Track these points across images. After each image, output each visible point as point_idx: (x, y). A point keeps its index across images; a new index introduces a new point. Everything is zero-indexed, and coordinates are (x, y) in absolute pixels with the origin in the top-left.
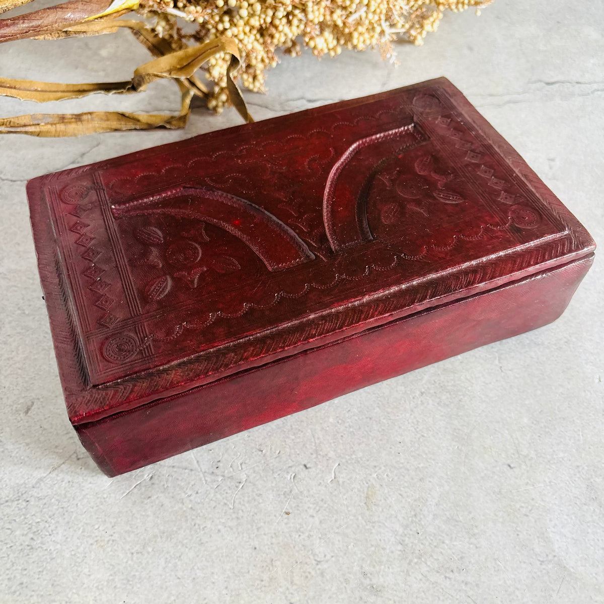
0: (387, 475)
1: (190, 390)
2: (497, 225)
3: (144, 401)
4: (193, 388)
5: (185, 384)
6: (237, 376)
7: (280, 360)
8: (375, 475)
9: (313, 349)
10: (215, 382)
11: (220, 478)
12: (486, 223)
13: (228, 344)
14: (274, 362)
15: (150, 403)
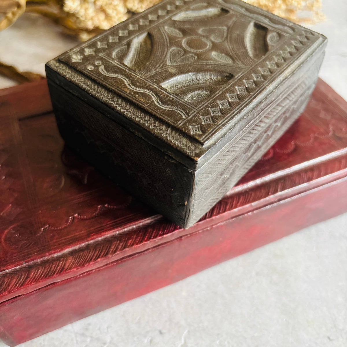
0: (228, 342)
1: (81, 275)
2: (322, 134)
3: (40, 286)
4: (84, 273)
5: (76, 269)
6: (122, 261)
7: (159, 245)
8: (218, 342)
9: (187, 235)
10: (103, 266)
11: (88, 340)
12: (314, 133)
13: (115, 233)
14: (154, 247)
15: (45, 287)
